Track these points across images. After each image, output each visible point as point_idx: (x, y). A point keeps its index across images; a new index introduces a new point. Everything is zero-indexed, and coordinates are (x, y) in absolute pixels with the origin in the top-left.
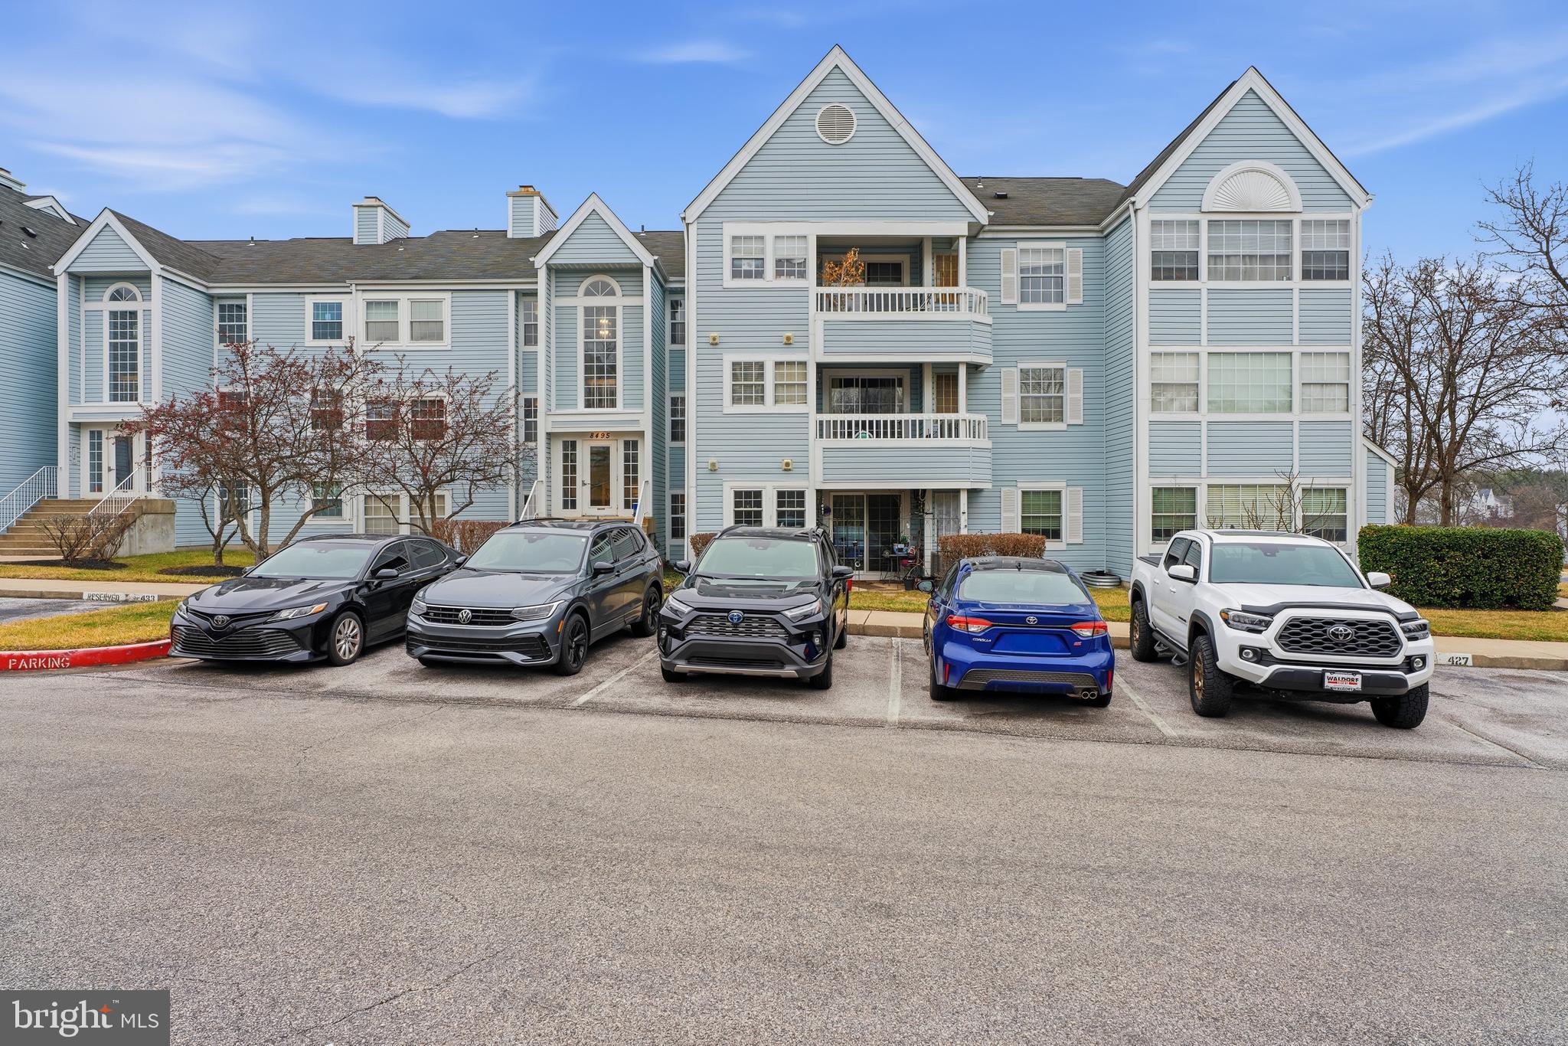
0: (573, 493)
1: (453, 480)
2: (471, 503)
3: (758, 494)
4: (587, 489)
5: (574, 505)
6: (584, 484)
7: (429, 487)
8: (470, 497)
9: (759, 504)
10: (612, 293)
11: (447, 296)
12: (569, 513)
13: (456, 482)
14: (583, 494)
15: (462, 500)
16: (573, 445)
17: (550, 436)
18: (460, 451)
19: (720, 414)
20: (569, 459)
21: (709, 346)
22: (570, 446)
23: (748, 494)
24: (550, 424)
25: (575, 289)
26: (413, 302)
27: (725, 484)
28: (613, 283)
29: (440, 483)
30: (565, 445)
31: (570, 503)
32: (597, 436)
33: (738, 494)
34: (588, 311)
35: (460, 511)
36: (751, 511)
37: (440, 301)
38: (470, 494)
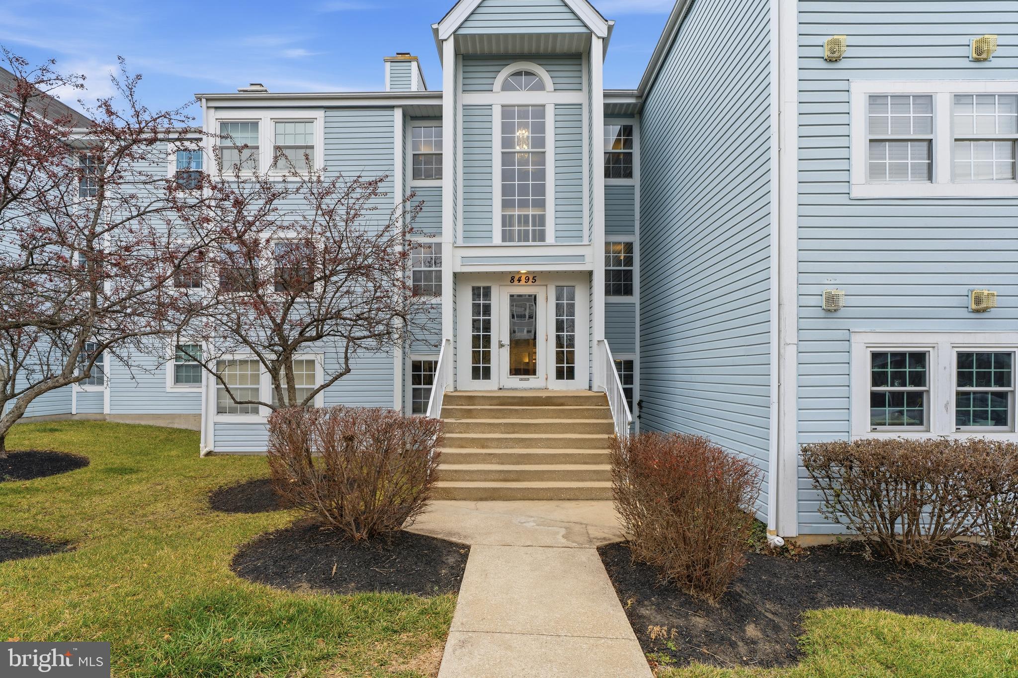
0: (487, 357)
1: (319, 337)
2: (348, 370)
3: (919, 358)
4: (505, 353)
5: (487, 374)
6: (501, 346)
7: (287, 349)
8: (346, 363)
9: (919, 379)
10: (541, 87)
11: (319, 114)
12: (481, 386)
13: (324, 339)
14: (500, 359)
15: (336, 367)
16: (487, 292)
17: (458, 277)
18: (331, 295)
19: (844, 199)
20: (482, 311)
21: (822, 64)
22: (482, 294)
23: (899, 359)
24: (458, 261)
25: (490, 81)
26: (277, 121)
27: (855, 338)
28: (541, 72)
29: (302, 337)
30: (476, 292)
31: (481, 371)
32: (519, 280)
33: (878, 358)
34: (507, 111)
35: (332, 381)
36: (901, 394)
37: (311, 121)
38: (346, 358)
